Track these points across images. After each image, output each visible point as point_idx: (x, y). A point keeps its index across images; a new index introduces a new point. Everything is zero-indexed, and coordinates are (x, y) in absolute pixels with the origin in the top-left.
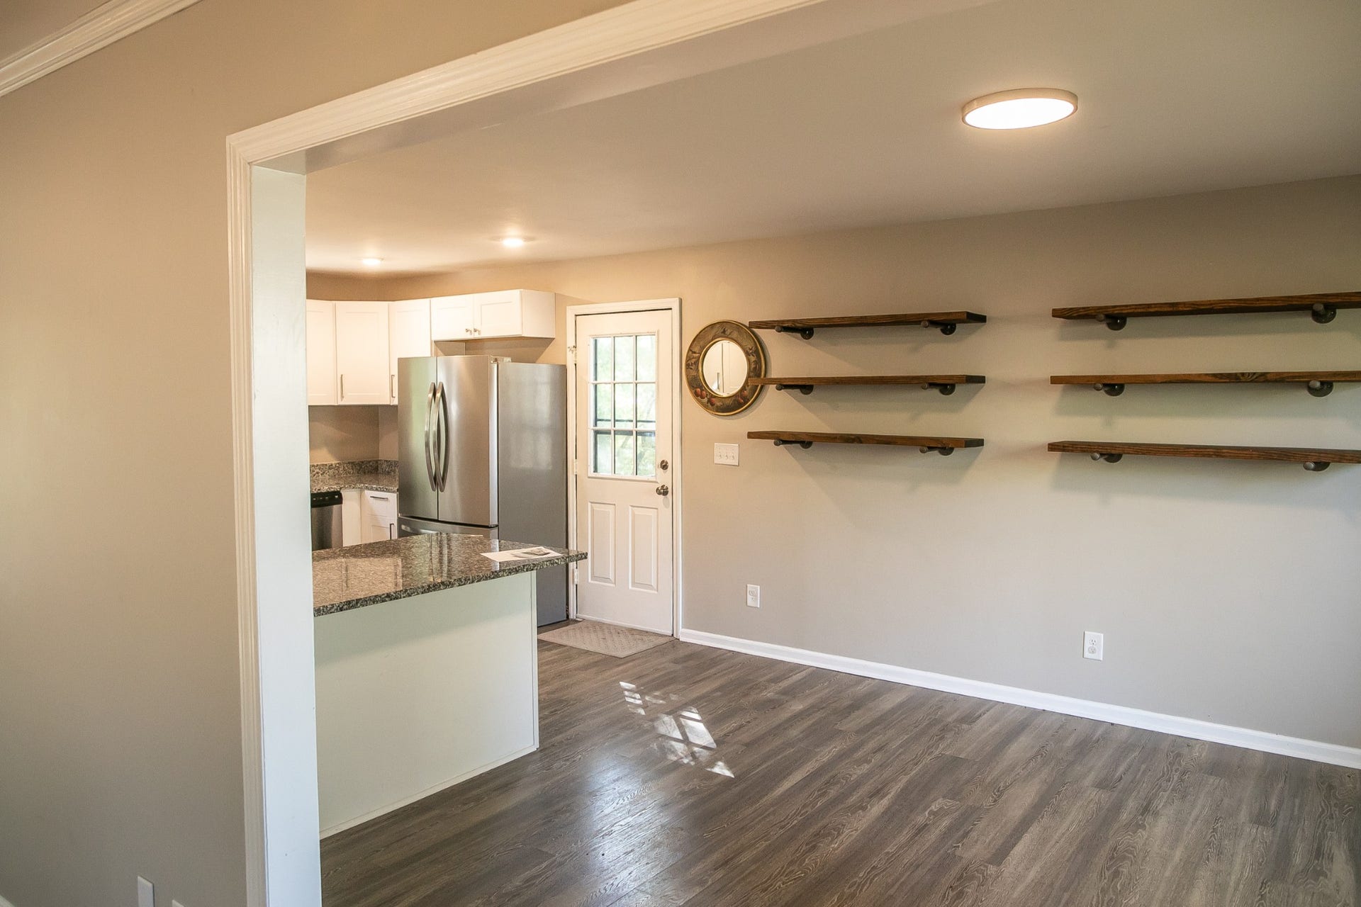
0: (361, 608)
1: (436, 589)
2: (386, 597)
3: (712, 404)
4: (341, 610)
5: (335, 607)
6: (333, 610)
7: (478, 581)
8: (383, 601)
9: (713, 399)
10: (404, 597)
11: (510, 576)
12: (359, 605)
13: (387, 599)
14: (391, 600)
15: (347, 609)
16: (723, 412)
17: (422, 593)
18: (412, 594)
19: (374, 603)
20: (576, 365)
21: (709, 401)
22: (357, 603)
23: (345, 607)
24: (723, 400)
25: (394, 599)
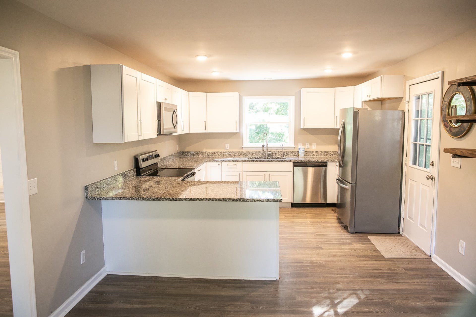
0: (162, 201)
1: (195, 200)
2: (172, 199)
3: (451, 132)
4: (154, 200)
5: (151, 199)
6: (150, 200)
7: (215, 201)
8: (171, 200)
9: (451, 128)
10: (180, 201)
11: (233, 202)
12: (161, 200)
13: (172, 200)
14: (174, 200)
15: (156, 200)
16: (455, 136)
17: (188, 201)
18: (183, 200)
19: (167, 200)
20: (409, 110)
21: (450, 130)
22: (160, 199)
23: (155, 199)
24: (455, 129)
25: (175, 201)
